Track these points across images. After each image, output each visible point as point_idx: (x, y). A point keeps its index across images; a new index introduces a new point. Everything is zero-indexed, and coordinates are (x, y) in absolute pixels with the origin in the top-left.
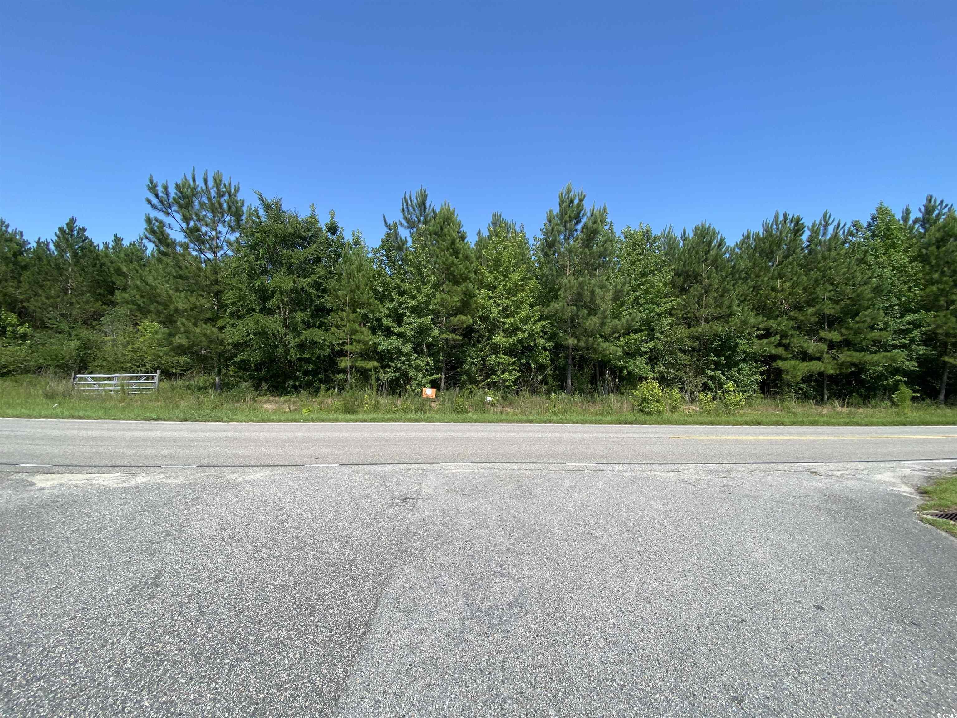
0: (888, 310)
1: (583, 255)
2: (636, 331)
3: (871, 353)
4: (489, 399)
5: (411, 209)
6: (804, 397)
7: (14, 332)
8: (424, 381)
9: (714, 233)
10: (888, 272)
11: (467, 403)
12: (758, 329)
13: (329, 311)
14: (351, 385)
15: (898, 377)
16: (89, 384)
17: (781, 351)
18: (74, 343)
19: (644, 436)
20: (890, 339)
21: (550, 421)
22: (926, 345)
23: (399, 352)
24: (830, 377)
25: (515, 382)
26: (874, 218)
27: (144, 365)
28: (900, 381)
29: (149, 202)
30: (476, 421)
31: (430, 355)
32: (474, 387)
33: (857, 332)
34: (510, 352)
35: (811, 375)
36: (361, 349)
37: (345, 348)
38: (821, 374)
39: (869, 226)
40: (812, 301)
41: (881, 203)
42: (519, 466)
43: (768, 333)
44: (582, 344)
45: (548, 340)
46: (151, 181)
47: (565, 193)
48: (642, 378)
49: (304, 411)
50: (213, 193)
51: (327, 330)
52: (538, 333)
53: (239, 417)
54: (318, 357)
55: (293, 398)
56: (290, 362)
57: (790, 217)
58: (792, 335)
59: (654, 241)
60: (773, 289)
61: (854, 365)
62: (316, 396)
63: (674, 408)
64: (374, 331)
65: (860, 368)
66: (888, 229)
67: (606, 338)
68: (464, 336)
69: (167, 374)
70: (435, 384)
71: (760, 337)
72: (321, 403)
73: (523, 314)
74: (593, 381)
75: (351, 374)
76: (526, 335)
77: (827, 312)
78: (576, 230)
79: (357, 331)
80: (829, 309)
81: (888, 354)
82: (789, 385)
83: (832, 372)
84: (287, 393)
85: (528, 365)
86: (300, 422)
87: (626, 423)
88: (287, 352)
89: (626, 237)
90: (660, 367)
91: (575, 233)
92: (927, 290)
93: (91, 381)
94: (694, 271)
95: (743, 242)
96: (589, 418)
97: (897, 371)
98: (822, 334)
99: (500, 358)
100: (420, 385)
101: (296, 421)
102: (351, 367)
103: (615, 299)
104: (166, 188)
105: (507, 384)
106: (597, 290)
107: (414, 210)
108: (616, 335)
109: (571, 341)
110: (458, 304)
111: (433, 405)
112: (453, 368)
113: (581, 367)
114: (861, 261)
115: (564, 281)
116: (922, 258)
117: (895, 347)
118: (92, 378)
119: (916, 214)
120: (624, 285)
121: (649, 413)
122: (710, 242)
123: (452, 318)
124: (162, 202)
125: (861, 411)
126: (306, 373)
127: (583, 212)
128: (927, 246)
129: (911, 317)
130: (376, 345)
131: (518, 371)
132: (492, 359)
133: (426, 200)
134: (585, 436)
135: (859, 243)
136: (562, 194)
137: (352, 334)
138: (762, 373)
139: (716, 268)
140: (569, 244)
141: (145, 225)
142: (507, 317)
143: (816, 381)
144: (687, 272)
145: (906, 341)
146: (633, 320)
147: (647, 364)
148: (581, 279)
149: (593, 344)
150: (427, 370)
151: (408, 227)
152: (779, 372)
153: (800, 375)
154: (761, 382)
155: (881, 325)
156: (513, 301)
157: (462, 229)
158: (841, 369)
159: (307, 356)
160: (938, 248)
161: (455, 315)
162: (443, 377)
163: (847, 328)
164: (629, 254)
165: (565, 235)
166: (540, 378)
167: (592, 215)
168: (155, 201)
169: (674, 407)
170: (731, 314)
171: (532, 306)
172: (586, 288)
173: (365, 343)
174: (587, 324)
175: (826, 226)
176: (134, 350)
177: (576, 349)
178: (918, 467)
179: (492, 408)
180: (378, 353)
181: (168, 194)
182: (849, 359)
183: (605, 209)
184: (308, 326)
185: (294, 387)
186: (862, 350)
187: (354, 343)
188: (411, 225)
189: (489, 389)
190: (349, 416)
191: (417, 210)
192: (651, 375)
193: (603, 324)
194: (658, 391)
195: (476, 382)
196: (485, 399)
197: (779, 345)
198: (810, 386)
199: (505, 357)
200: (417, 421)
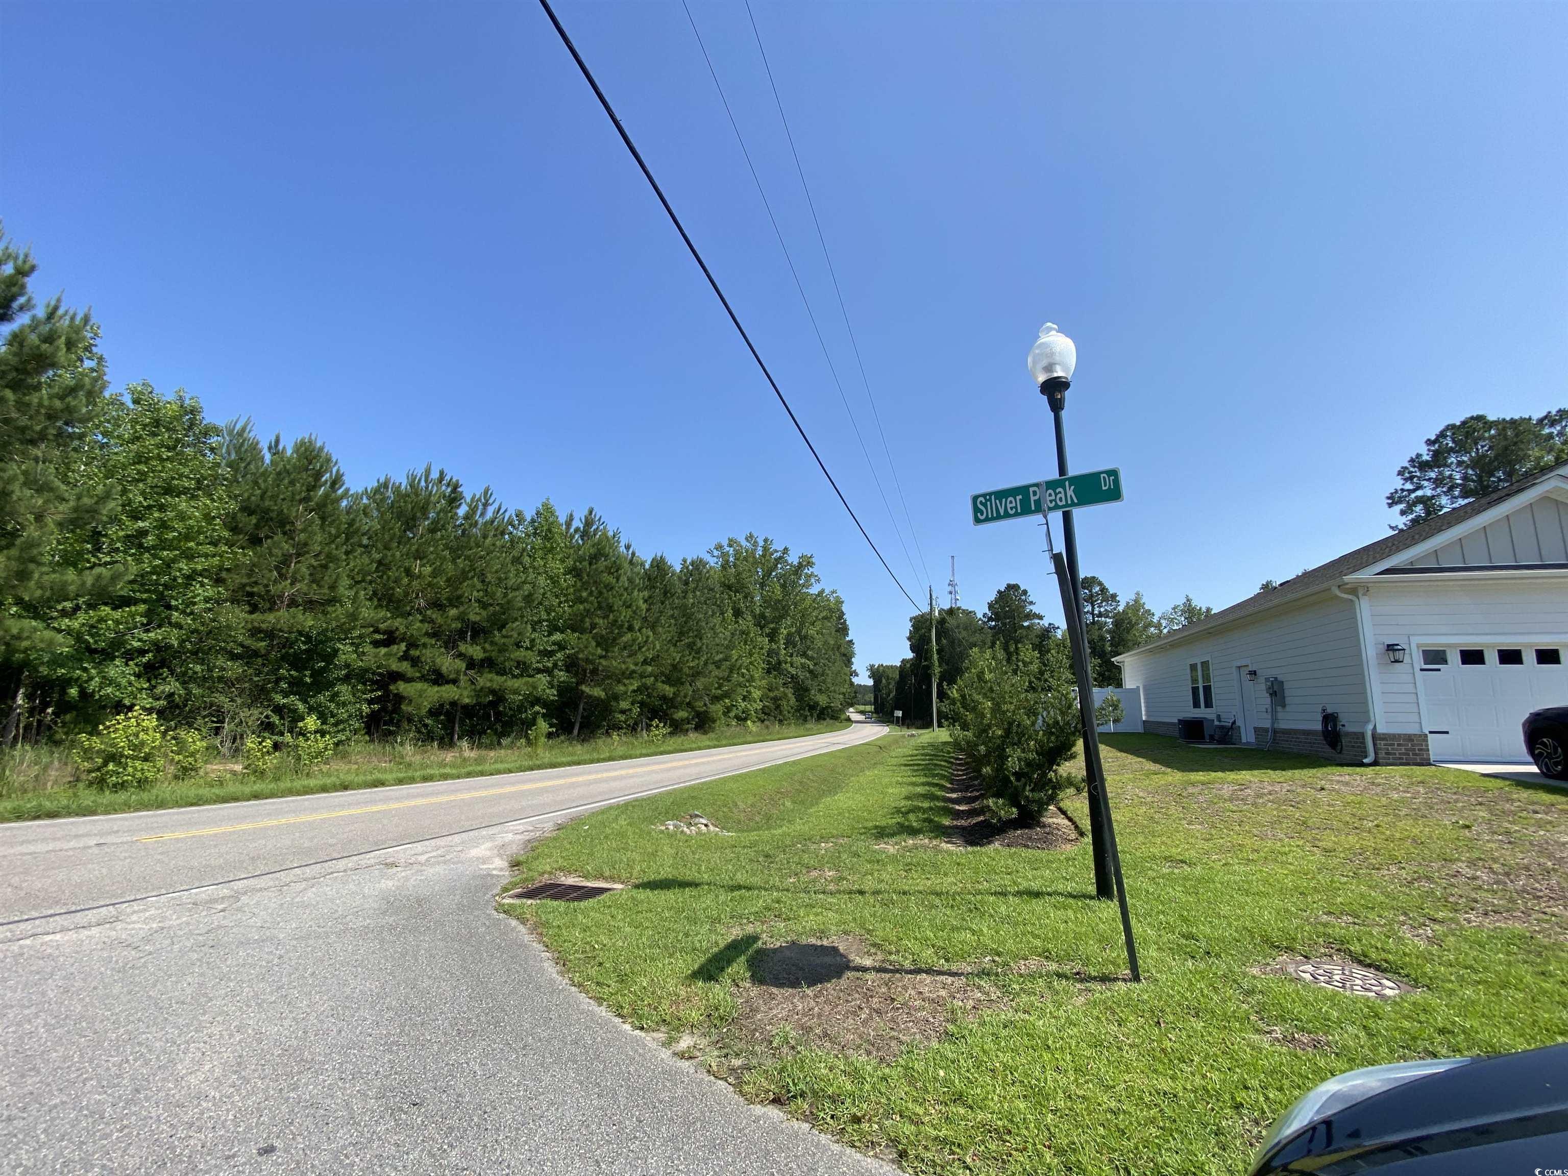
0: (535, 625)
2: (119, 603)
3: (514, 677)
6: (426, 737)
9: (328, 460)
10: (542, 581)
12: (377, 631)
15: (537, 708)
17: (405, 667)
20: (532, 658)
22: (567, 671)
24: (465, 707)
26: (538, 513)
28: (538, 713)
33: (503, 649)
35: (442, 706)
38: (453, 704)
39: (533, 521)
40: (456, 601)
41: (548, 499)
43: (390, 639)
57: (448, 478)
58: (425, 645)
59: (206, 433)
60: (408, 572)
61: (492, 692)
63: (185, 772)
65: (499, 697)
66: (549, 530)
71: (376, 644)
77: (473, 617)
80: (476, 615)
81: (530, 680)
82: (410, 720)
83: (467, 701)
90: (170, 684)
92: (575, 609)
94: (281, 512)
95: (377, 491)
97: (537, 701)
98: (463, 647)
114: (517, 560)
116: (575, 572)
117: (539, 671)
119: (577, 523)
120: (105, 499)
122: (318, 475)
125: (492, 754)
128: (581, 559)
129: (557, 637)
135: (520, 538)
138: (370, 702)
139: (323, 519)
143: (448, 714)
145: (550, 665)
152: (400, 698)
153: (426, 705)
154: (368, 716)
155: (528, 644)
158: (478, 696)
160: (590, 564)
163: (492, 643)
169: (186, 769)
170: (333, 601)
175: (486, 505)
178: (521, 828)
182: (488, 684)
183: (88, 319)
186: (502, 672)
192: (142, 702)
193: (22, 574)
194: (152, 736)
197: (405, 657)
198: (438, 722)
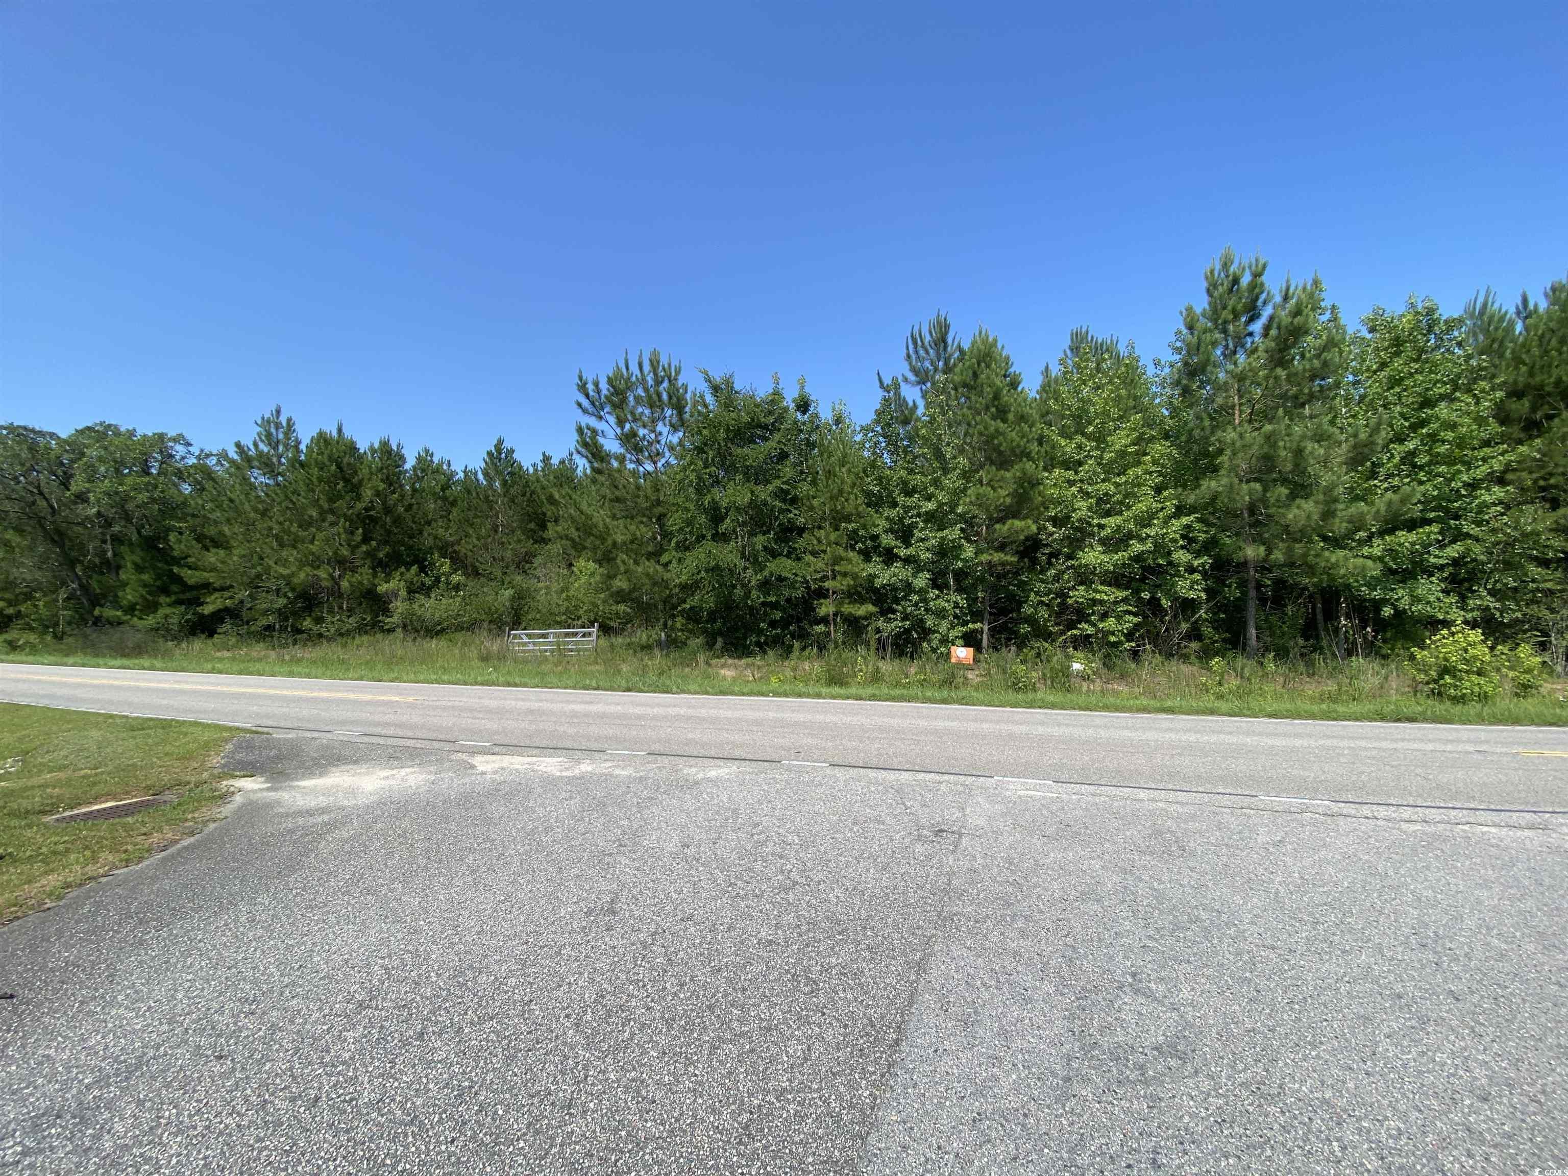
1: (1271, 381)
2: (1412, 525)
4: (1076, 666)
5: (922, 353)
7: (448, 583)
8: (952, 634)
11: (1034, 674)
13: (801, 531)
14: (836, 643)
16: (525, 644)
18: (509, 593)
19: (1449, 747)
21: (1212, 712)
23: (909, 588)
25: (1130, 636)
27: (579, 618)
29: (579, 405)
30: (1053, 706)
31: (960, 590)
32: (1047, 645)
34: (1115, 579)
36: (848, 585)
37: (826, 584)
42: (1153, 794)
44: (1278, 556)
45: (1198, 555)
46: (581, 378)
47: (1218, 267)
48: (1434, 624)
49: (773, 679)
50: (650, 382)
51: (799, 559)
52: (1174, 541)
53: (692, 687)
54: (788, 600)
55: (758, 661)
56: (751, 608)
59: (1449, 329)
62: (787, 658)
63: (1524, 689)
64: (866, 555)
67: (1336, 543)
68: (1022, 554)
69: (605, 630)
70: (970, 640)
72: (794, 669)
73: (1141, 507)
74: (1309, 630)
75: (835, 625)
76: (1149, 546)
78: (1251, 334)
79: (842, 559)
84: (748, 653)
85: (1154, 603)
86: (768, 696)
87: (1398, 720)
88: (747, 595)
89: (1372, 330)
90: (1481, 598)
91: (1249, 340)
93: (526, 640)
94: (1558, 383)
96: (1304, 705)
99: (1096, 591)
100: (945, 641)
101: (763, 695)
102: (835, 615)
103: (1354, 462)
104: (596, 384)
105: (1112, 639)
106: (1309, 446)
107: (927, 352)
108: (1362, 534)
109: (1252, 552)
110: (1008, 500)
111: (970, 675)
112: (1003, 612)
113: (1278, 602)
115: (1230, 435)
118: (527, 635)
120: (1376, 430)
121: (1455, 700)
123: (997, 526)
124: (593, 403)
126: (773, 624)
127: (1263, 296)
130: (872, 577)
131: (1135, 615)
132: (1079, 594)
133: (946, 333)
134: (1298, 743)
136: (1212, 272)
137: (834, 564)
140: (1235, 364)
141: (576, 436)
142: (1108, 514)
144: (1541, 387)
146: (1403, 501)
147: (1446, 592)
148: (1268, 427)
149: (1305, 555)
150: (956, 616)
151: (918, 383)
156: (1117, 485)
157: (1012, 370)
159: (774, 599)
161: (1002, 520)
162: (986, 628)
164: (1383, 365)
165: (1226, 347)
166: (1185, 626)
167: (1286, 298)
168: (586, 403)
169: (1526, 687)
171: (1158, 490)
172: (1281, 444)
173: (855, 577)
174: (1291, 516)
176: (568, 599)
177: (1264, 567)
179: (1085, 684)
180: (876, 591)
181: (599, 392)
183: (1316, 283)
184: (774, 555)
185: (758, 644)
187: (838, 578)
188: (922, 377)
189: (1075, 649)
190: (837, 690)
191: (931, 351)
192: (1457, 616)
193: (1328, 515)
194: (1482, 651)
195: (1048, 636)
196: (1069, 667)
199: (1106, 589)
200: (944, 701)
